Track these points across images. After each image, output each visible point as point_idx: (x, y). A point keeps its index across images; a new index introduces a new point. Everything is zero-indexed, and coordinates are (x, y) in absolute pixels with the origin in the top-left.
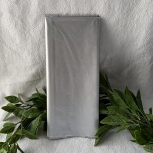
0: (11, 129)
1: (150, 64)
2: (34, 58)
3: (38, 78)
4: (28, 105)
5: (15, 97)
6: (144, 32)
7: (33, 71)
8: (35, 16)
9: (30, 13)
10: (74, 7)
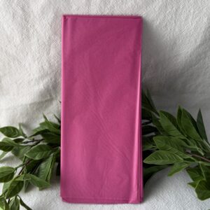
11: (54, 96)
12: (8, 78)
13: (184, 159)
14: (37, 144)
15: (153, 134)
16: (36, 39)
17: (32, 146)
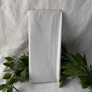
0: (9, 77)
2: (23, 34)
4: (19, 63)
5: (11, 58)
7: (22, 42)
10: (48, 4)
12: (9, 38)
13: (78, 73)
14: (20, 64)
16: (21, 24)
17: (18, 65)
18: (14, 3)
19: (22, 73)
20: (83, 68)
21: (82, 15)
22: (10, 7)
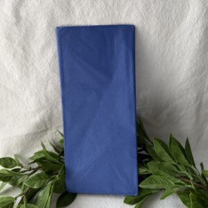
1: (195, 102)
3: (44, 128)
4: (30, 169)
5: (11, 159)
6: (187, 61)
7: (38, 118)
8: (42, 42)
9: (36, 38)
11: (49, 126)
12: (5, 111)
13: (175, 184)
14: (34, 172)
15: (147, 160)
16: (34, 76)
17: (30, 175)
18: (15, 28)
19: (40, 194)
20: (185, 172)
21: (174, 54)
22: (7, 38)
